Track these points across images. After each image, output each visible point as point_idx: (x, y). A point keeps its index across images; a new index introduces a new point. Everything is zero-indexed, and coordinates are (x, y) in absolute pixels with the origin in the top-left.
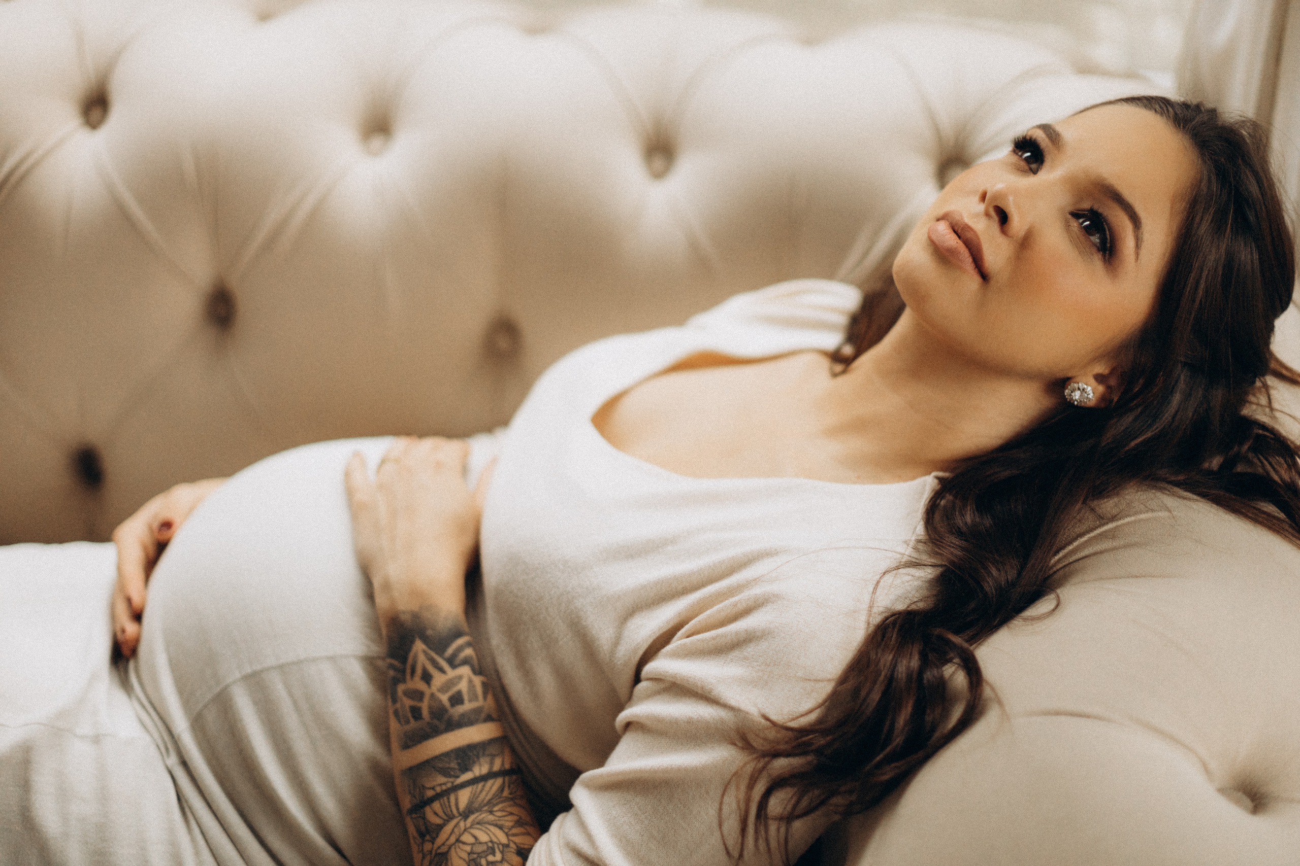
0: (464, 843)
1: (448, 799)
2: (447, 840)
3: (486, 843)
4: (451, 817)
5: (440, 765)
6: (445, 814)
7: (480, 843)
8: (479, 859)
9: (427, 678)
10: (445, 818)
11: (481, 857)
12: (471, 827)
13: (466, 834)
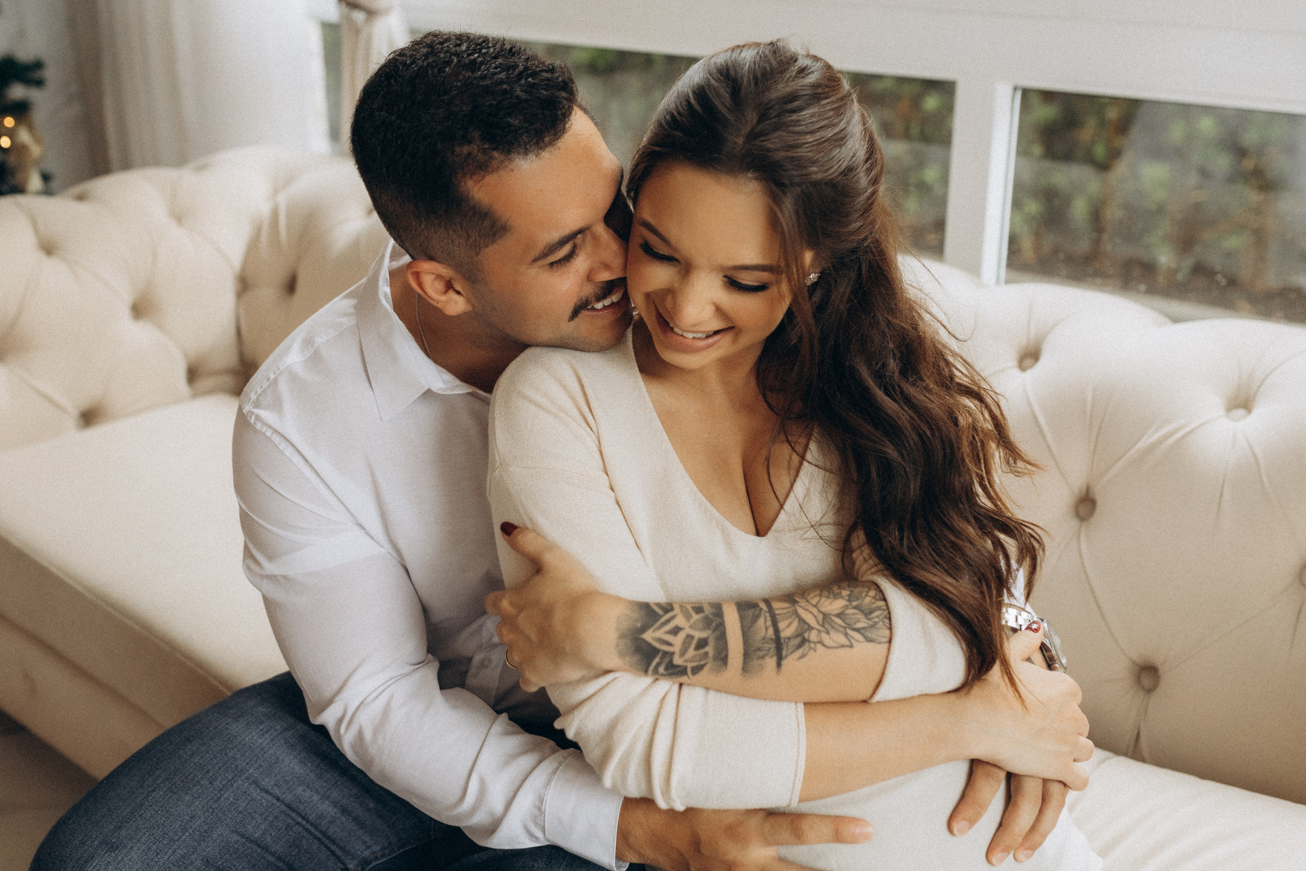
9: (676, 631)
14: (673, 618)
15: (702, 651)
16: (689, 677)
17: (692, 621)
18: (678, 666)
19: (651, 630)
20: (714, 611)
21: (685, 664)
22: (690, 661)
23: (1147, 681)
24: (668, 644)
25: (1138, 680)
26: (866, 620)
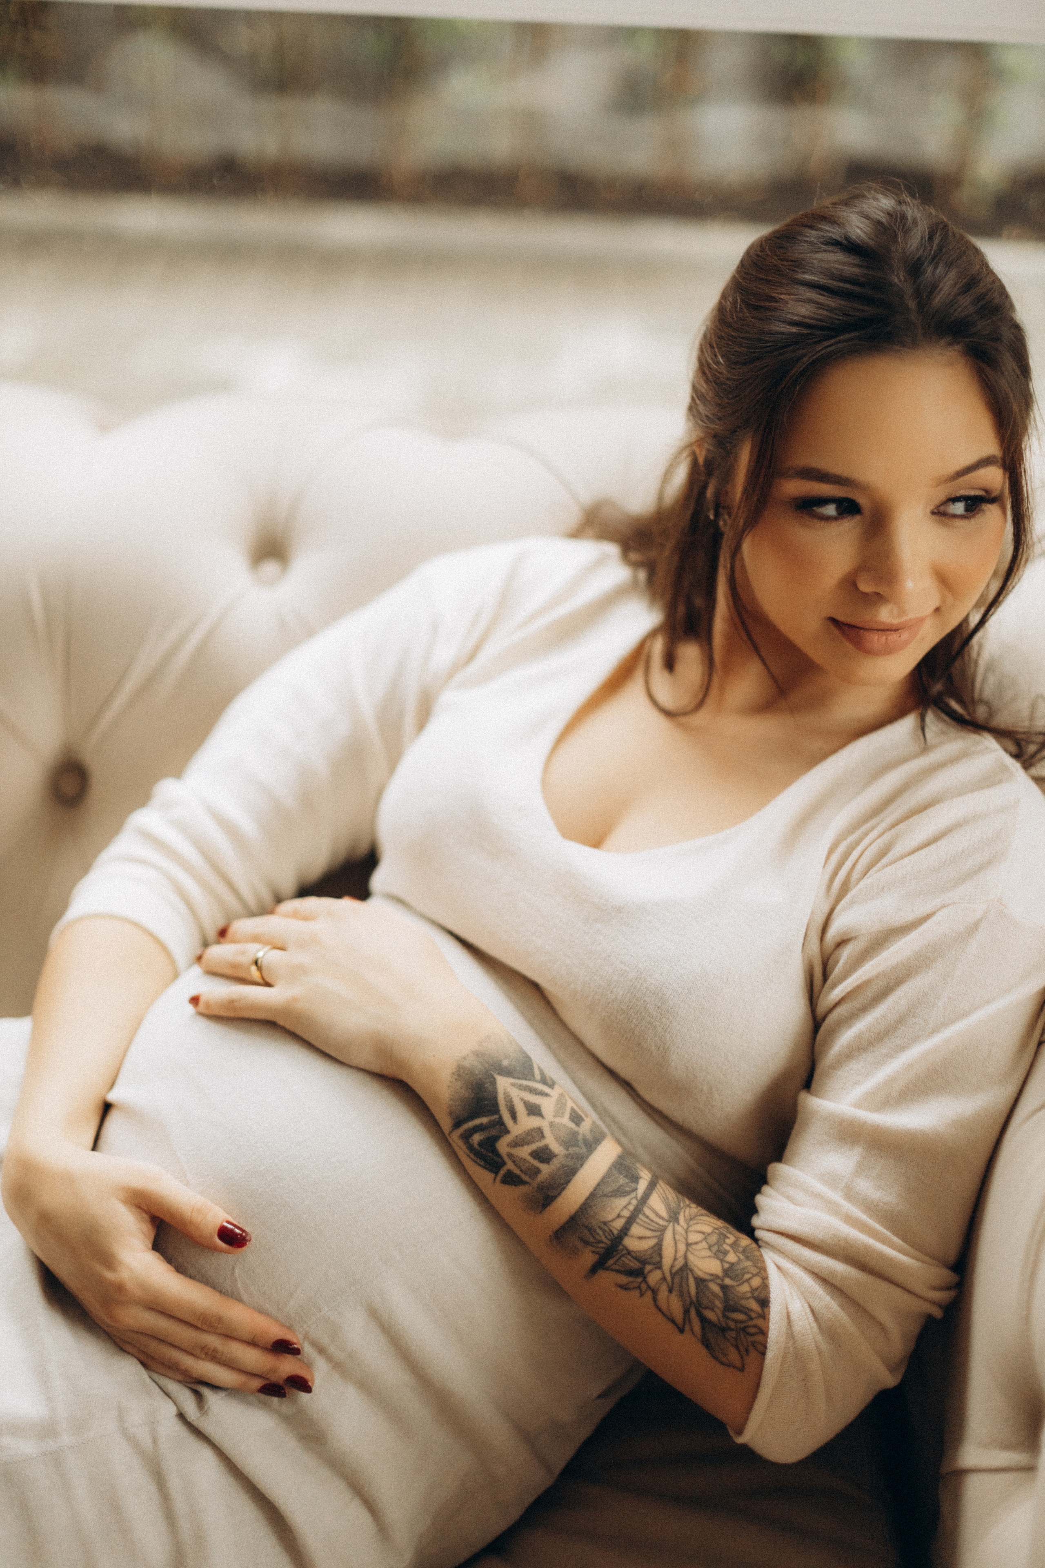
0: (696, 1243)
1: (644, 1215)
2: (676, 1251)
3: (713, 1232)
4: (663, 1230)
5: (609, 1189)
6: (653, 1230)
7: (709, 1234)
8: (720, 1247)
9: (534, 1110)
10: (658, 1233)
11: (721, 1245)
12: (689, 1226)
13: (689, 1234)
14: (547, 1095)
15: (536, 1163)
16: (495, 1179)
17: (557, 1120)
18: (498, 1155)
19: (512, 1080)
20: (589, 1136)
21: (506, 1158)
22: (514, 1162)
24: (514, 1116)
26: (720, 1315)
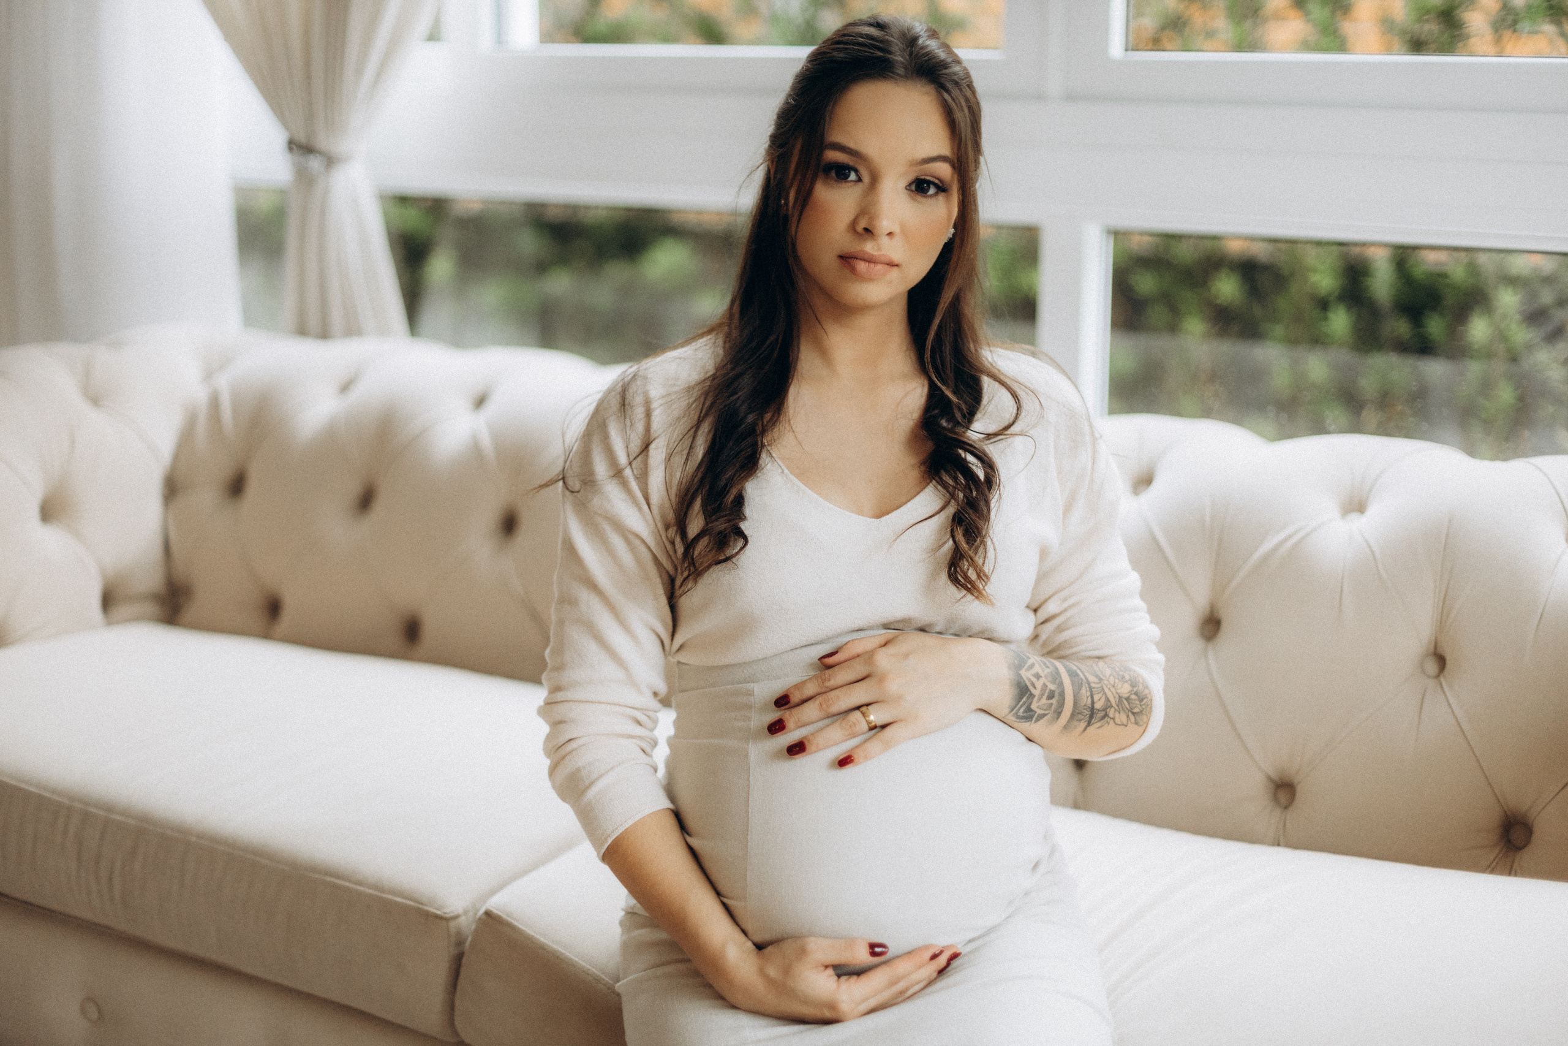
15: (1050, 701)
18: (1033, 711)
21: (1036, 710)
22: (1041, 709)
23: (1283, 797)
24: (1034, 686)
25: (1275, 798)
